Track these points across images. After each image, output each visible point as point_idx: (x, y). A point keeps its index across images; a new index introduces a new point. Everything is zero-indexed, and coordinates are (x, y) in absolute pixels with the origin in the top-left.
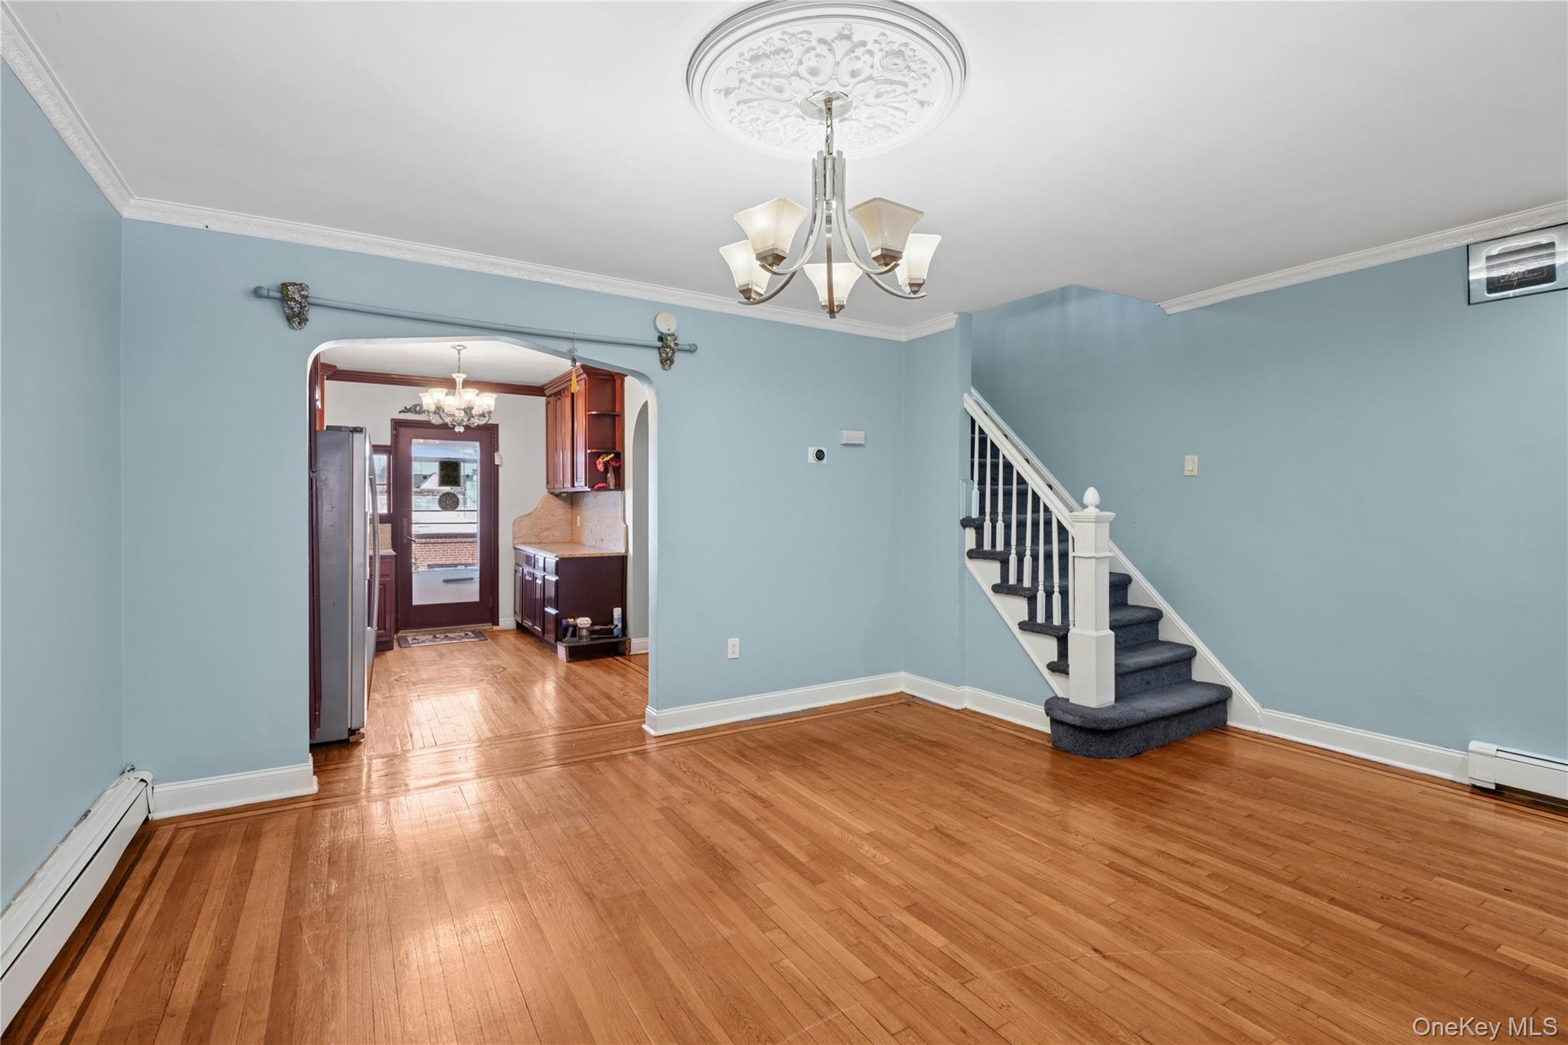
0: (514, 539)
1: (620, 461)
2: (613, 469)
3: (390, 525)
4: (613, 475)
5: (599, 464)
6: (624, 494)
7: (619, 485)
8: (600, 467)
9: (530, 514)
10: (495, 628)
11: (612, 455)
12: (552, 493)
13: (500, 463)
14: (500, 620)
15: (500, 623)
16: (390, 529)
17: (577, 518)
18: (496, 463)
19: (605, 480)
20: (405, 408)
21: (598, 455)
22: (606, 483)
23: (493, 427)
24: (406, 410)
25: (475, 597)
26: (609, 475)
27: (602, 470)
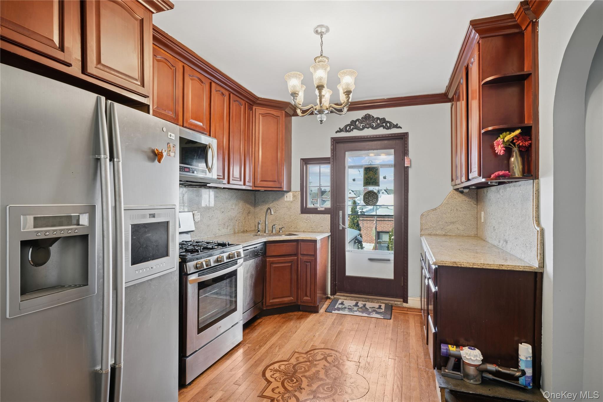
0: (421, 230)
1: (531, 139)
2: (520, 151)
3: (329, 215)
4: (519, 159)
5: (498, 145)
6: (538, 184)
7: (529, 171)
8: (500, 150)
9: (435, 209)
10: (405, 305)
11: (518, 132)
12: (457, 190)
13: (409, 165)
14: (409, 298)
15: (409, 301)
16: (330, 218)
17: (481, 214)
18: (406, 165)
19: (508, 167)
20: (340, 128)
21: (497, 133)
22: (509, 170)
23: (404, 136)
24: (341, 130)
25: (391, 276)
26: (512, 159)
27: (502, 153)
